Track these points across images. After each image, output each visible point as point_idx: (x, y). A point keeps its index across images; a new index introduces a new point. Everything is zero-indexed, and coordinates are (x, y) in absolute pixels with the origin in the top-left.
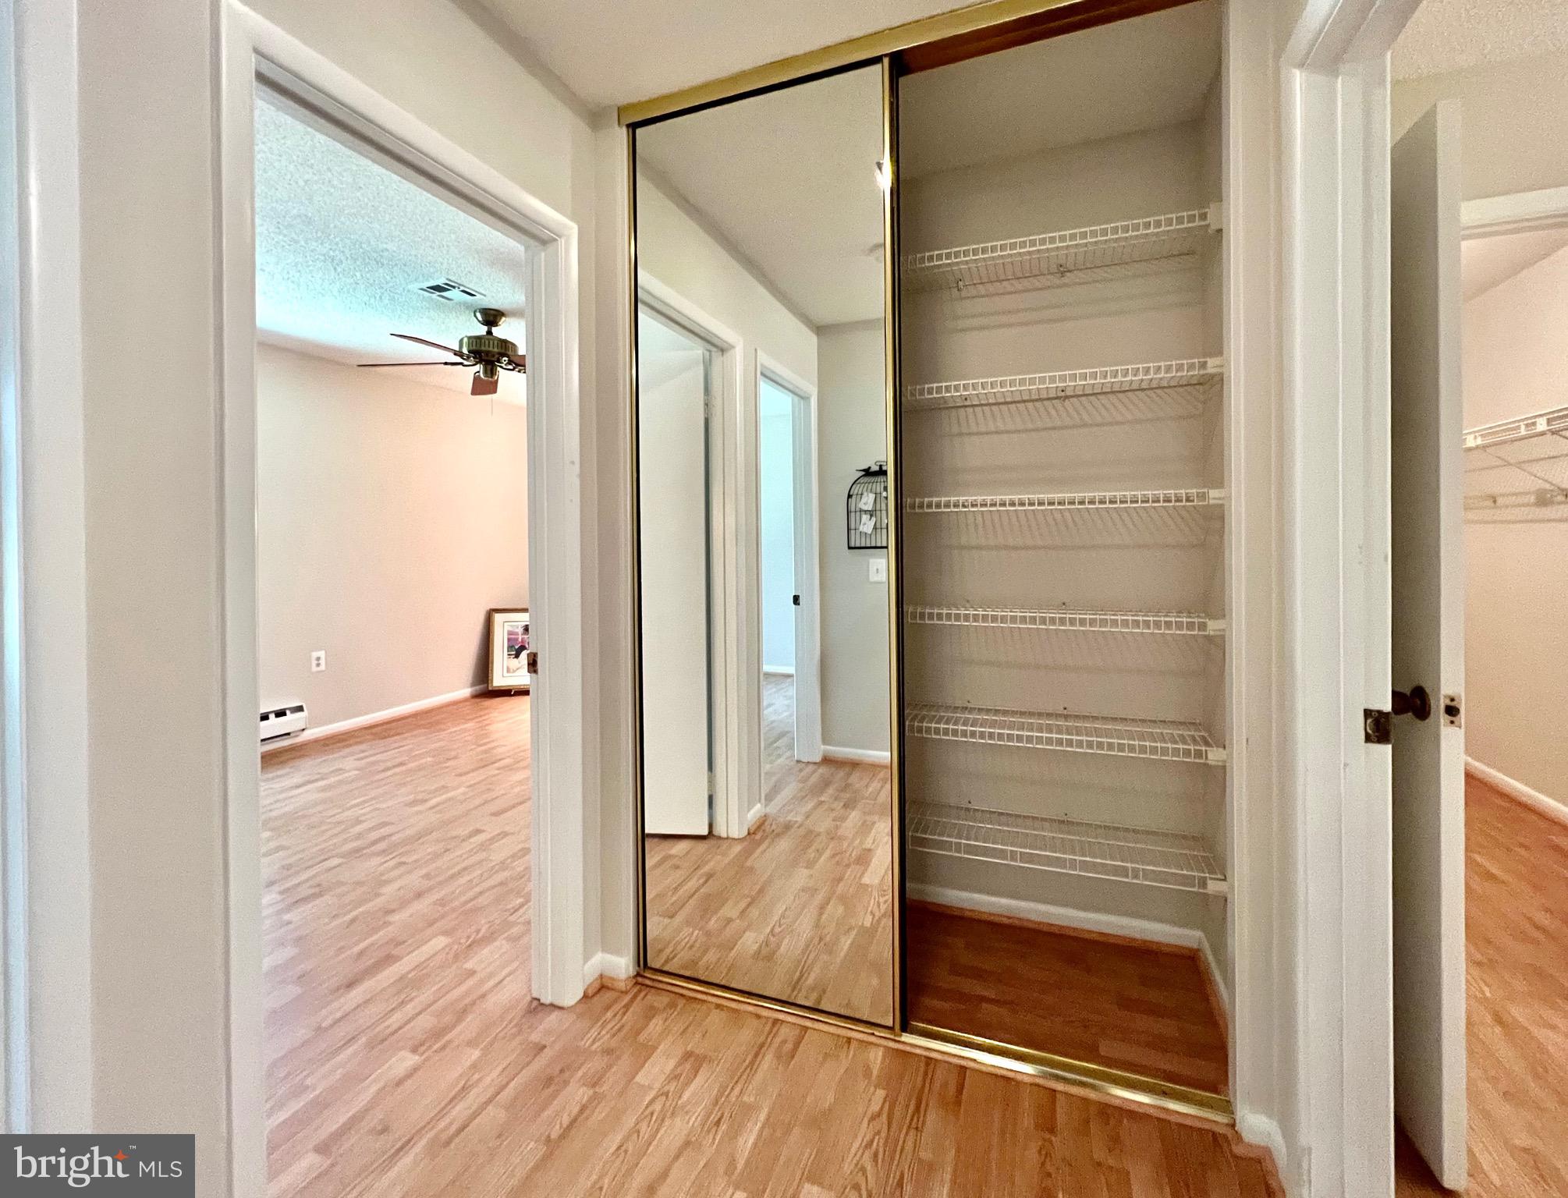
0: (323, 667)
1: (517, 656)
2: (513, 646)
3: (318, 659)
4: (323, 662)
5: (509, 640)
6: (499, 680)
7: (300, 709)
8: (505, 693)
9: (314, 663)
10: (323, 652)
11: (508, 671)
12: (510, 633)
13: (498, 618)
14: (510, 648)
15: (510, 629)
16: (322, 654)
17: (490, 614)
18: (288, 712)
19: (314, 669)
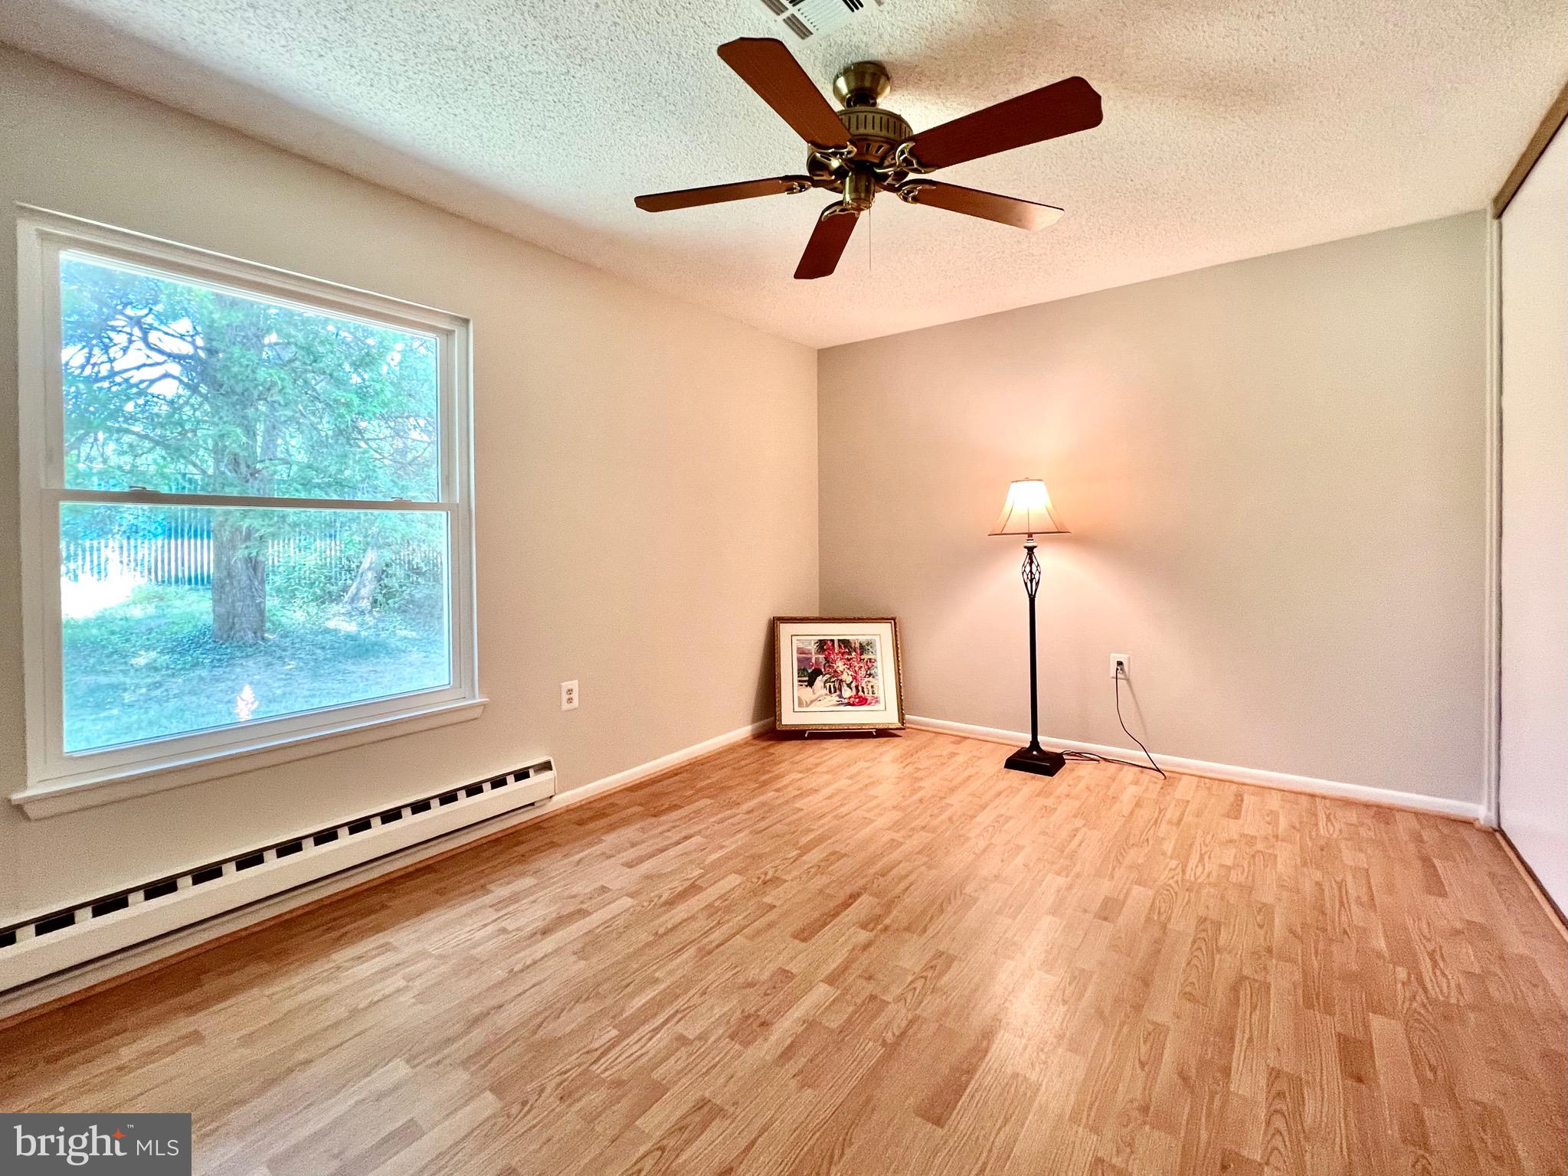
0: (576, 703)
1: (811, 683)
2: (805, 670)
3: (570, 691)
4: (575, 695)
5: (799, 660)
6: (789, 717)
7: (546, 766)
8: (798, 734)
9: (565, 697)
10: (576, 682)
11: (800, 704)
12: (801, 651)
13: (785, 630)
14: (802, 671)
15: (801, 645)
16: (574, 684)
17: (774, 625)
18: (531, 772)
19: (565, 706)
